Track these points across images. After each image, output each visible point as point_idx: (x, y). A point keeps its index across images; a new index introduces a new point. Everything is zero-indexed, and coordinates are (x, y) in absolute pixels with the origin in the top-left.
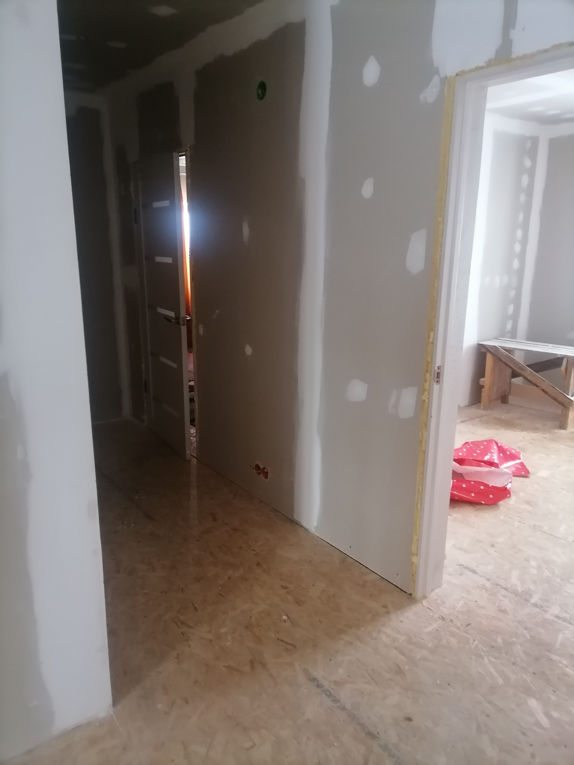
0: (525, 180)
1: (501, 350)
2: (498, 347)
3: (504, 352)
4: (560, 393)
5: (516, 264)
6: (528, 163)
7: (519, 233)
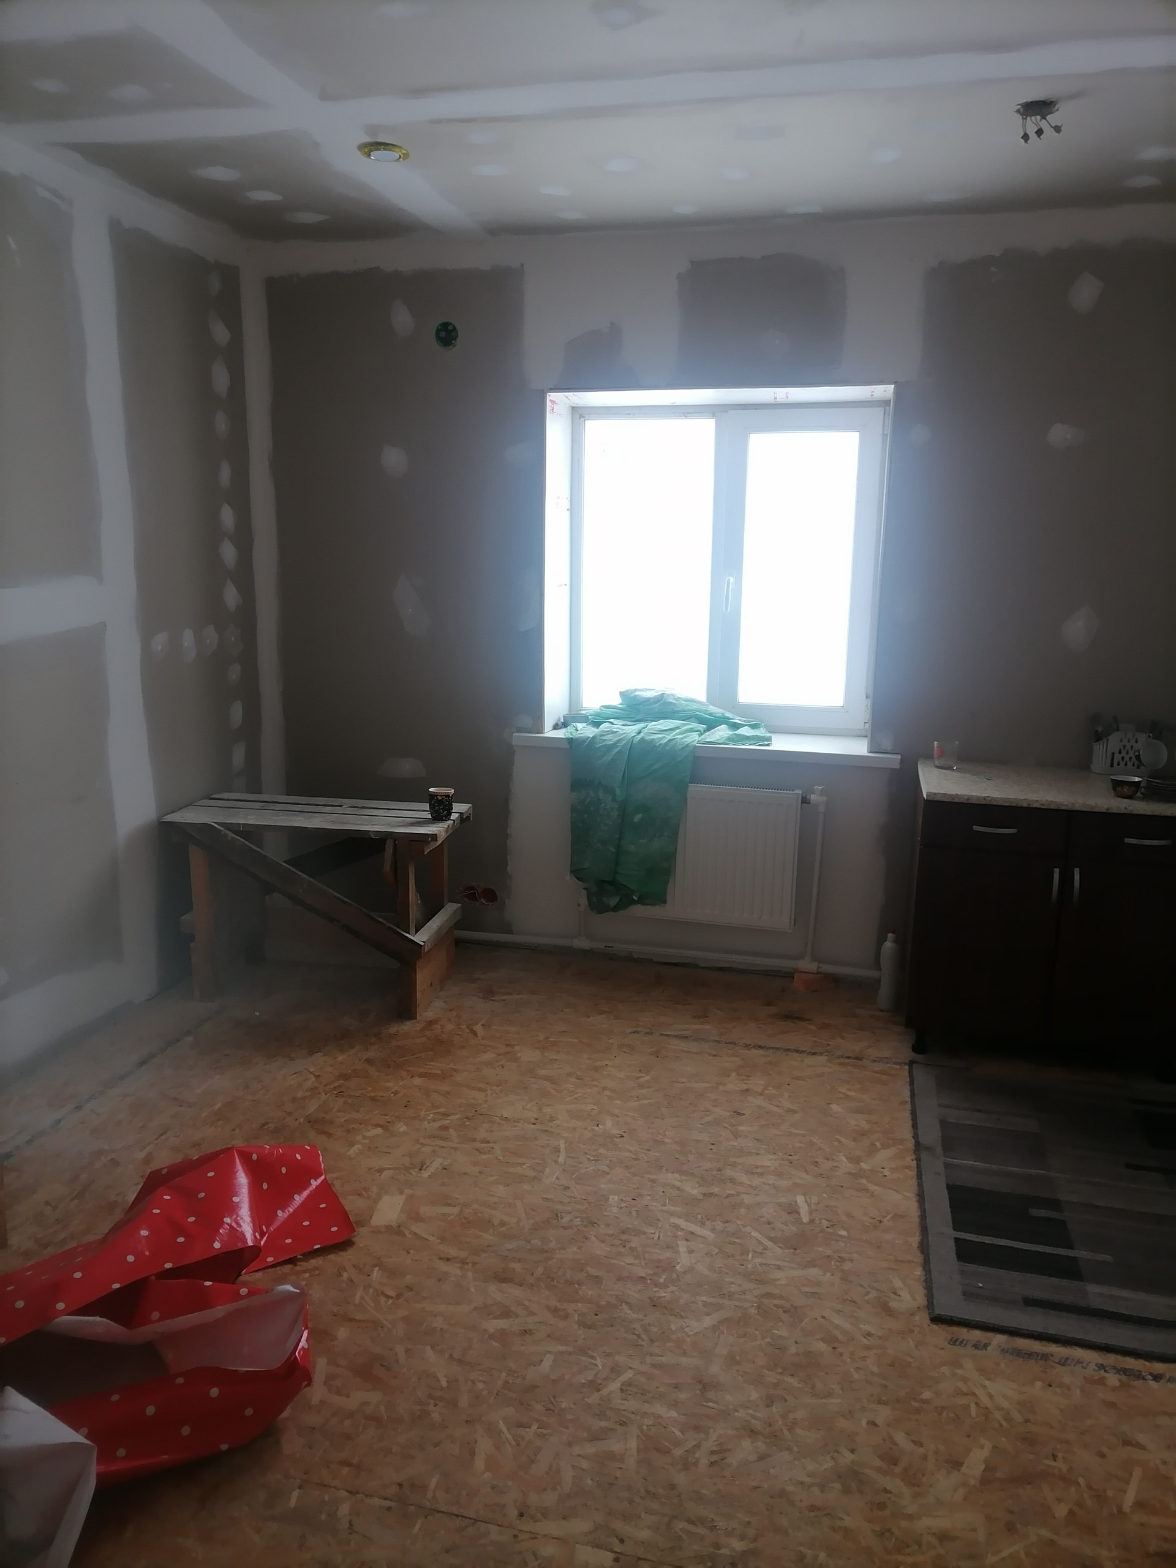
0: (221, 379)
1: (226, 835)
2: (216, 826)
3: (232, 837)
4: (389, 928)
5: (231, 596)
6: (220, 333)
7: (227, 517)
